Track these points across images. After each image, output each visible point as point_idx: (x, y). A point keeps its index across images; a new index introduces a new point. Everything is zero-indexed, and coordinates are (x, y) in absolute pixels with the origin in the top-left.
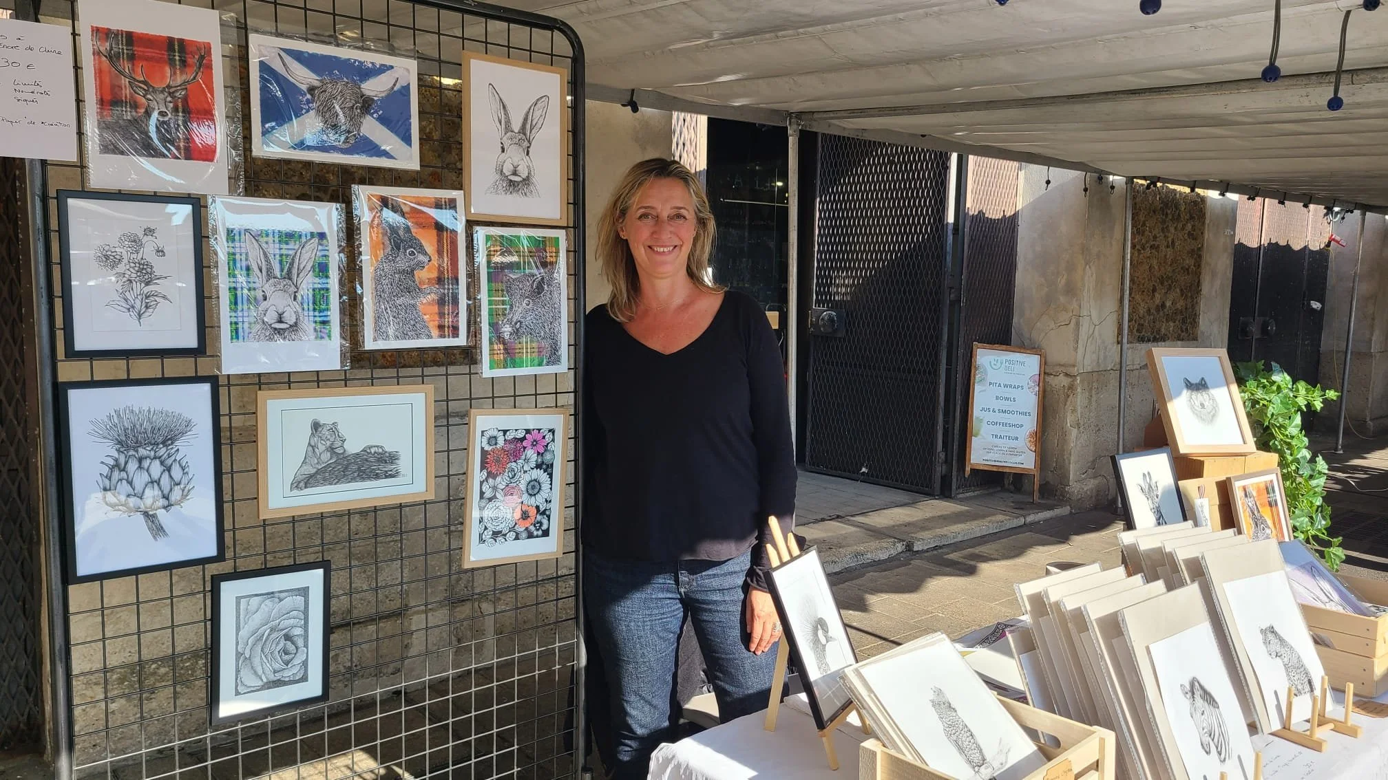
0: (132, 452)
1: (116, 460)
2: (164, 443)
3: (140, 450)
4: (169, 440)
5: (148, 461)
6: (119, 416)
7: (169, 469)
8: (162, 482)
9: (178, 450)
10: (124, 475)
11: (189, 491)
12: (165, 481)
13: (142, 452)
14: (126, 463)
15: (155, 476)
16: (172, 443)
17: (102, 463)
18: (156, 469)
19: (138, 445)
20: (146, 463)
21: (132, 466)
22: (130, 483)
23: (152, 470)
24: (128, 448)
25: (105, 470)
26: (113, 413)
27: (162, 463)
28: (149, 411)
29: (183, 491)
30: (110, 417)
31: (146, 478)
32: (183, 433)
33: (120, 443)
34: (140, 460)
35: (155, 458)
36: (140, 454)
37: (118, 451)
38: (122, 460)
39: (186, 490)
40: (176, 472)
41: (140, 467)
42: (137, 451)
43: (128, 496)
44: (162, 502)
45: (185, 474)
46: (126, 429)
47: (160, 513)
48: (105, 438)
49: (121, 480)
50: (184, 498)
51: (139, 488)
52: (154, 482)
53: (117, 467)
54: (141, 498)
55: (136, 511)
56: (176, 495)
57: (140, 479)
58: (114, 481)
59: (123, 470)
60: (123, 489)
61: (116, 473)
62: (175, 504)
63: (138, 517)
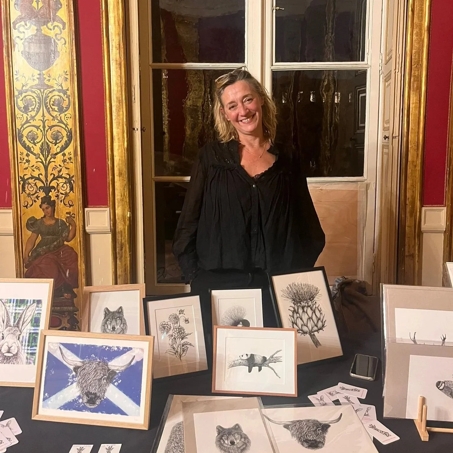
0: (299, 304)
1: (294, 308)
2: (310, 299)
4: (312, 298)
5: (306, 308)
6: (291, 287)
7: (314, 312)
8: (313, 318)
9: (316, 302)
10: (298, 315)
11: (324, 322)
12: (314, 317)
14: (298, 309)
15: (310, 315)
16: (313, 299)
17: (289, 310)
18: (310, 312)
19: (300, 301)
20: (305, 309)
21: (300, 311)
22: (301, 319)
23: (308, 313)
24: (297, 302)
25: (291, 314)
26: (289, 286)
27: (311, 309)
28: (301, 284)
29: (322, 322)
30: (288, 288)
31: (307, 317)
32: (316, 294)
33: (294, 300)
34: (303, 308)
35: (308, 306)
36: (302, 305)
37: (294, 303)
38: (296, 308)
39: (323, 322)
40: (318, 314)
41: (303, 311)
42: (301, 304)
43: (302, 325)
44: (315, 328)
45: (321, 314)
46: (295, 293)
47: (316, 333)
48: (288, 298)
49: (297, 318)
50: (323, 326)
51: (305, 322)
52: (310, 318)
53: (295, 311)
54: (307, 326)
55: (306, 333)
56: (320, 324)
57: (305, 317)
58: (295, 319)
59: (297, 313)
60: (299, 322)
61: (295, 314)
62: (321, 329)
63: (308, 336)
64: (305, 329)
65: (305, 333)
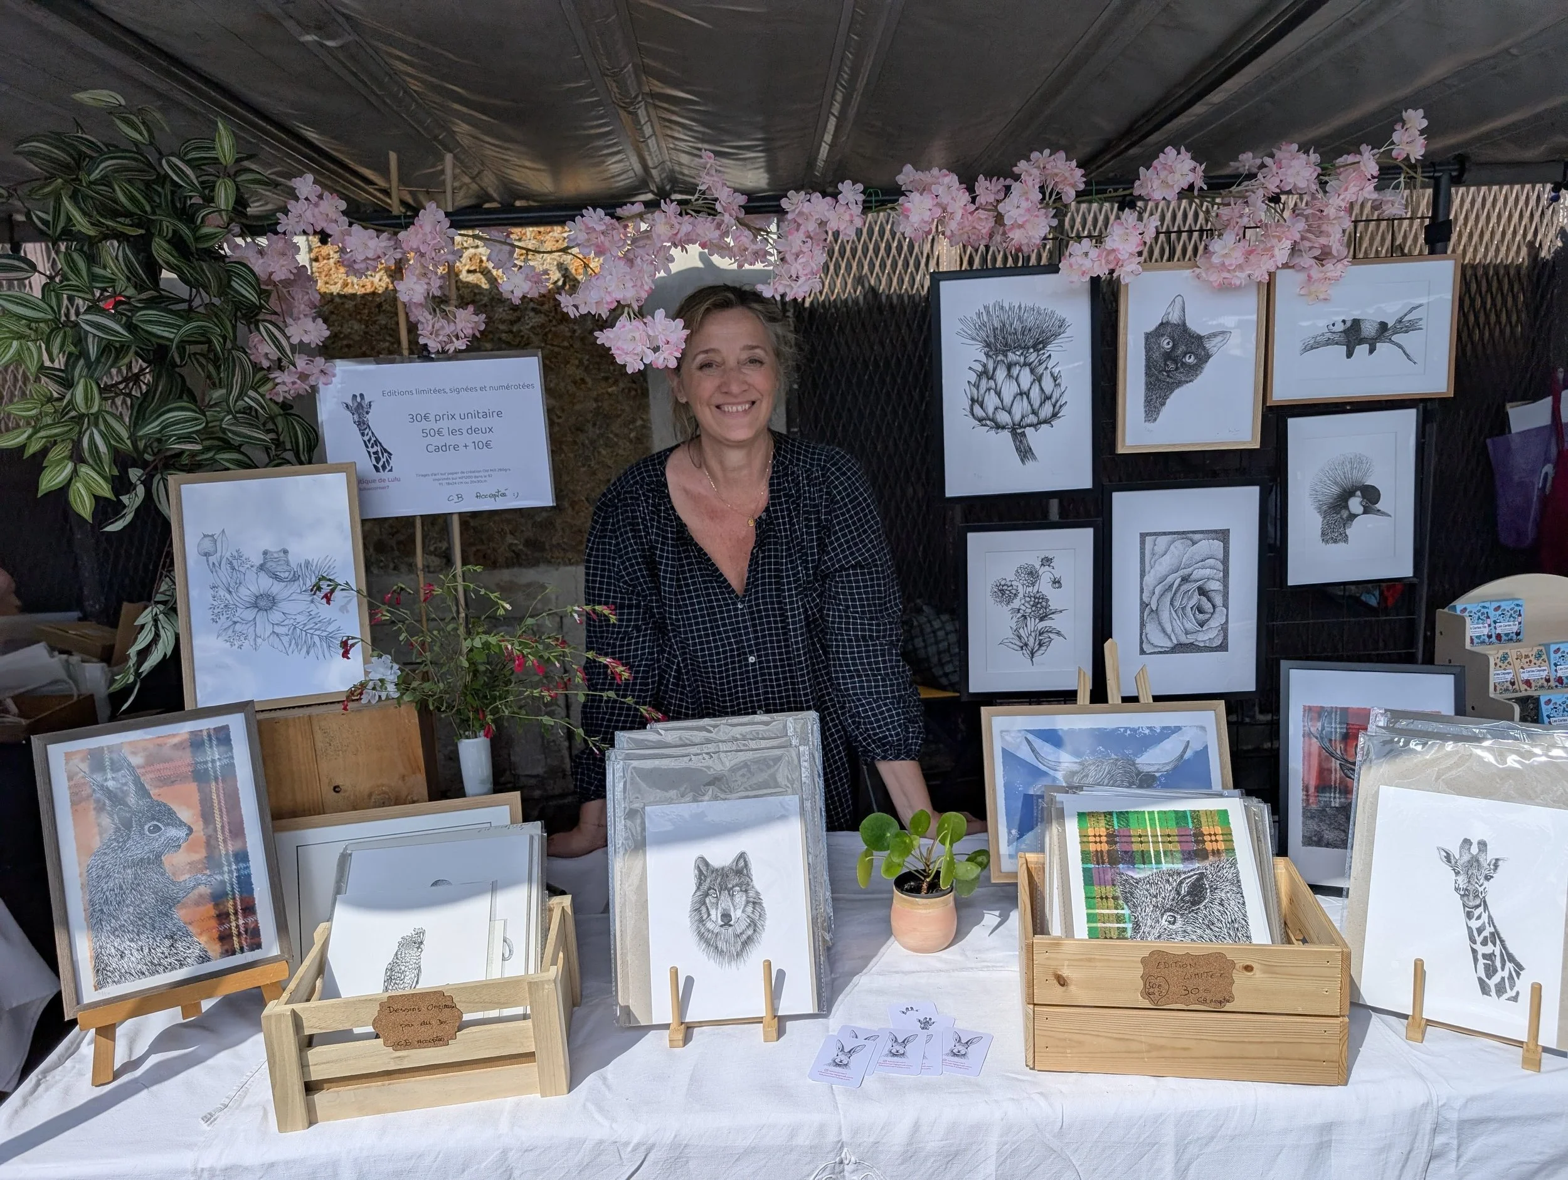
0: (1000, 357)
1: (985, 366)
2: (1034, 347)
3: (1010, 354)
4: (1040, 344)
5: (1018, 368)
6: (988, 312)
7: (1039, 379)
8: (1032, 395)
9: (1050, 356)
10: (992, 383)
11: (1061, 406)
12: (1035, 393)
13: (1012, 357)
14: (995, 369)
15: (1025, 386)
16: (1044, 347)
17: (970, 368)
18: (1026, 377)
19: (1007, 348)
20: (1015, 371)
21: (1001, 374)
22: (999, 394)
23: (1022, 379)
24: (997, 352)
25: (973, 378)
26: (982, 310)
27: (1032, 371)
28: (1020, 307)
29: (1054, 406)
30: (979, 315)
31: (1015, 389)
32: (1056, 335)
33: (988, 345)
34: (1009, 367)
35: (1025, 364)
36: (1009, 359)
37: (987, 355)
38: (991, 366)
39: (1058, 405)
40: (1048, 384)
41: (1009, 376)
42: (1006, 356)
43: (996, 409)
44: (1032, 419)
45: (1057, 385)
46: (995, 329)
47: (1029, 431)
48: (973, 339)
49: (989, 389)
50: (1055, 415)
51: (1007, 400)
52: (1024, 394)
53: (985, 374)
54: (1010, 413)
55: (1003, 428)
56: (1047, 410)
57: (1009, 390)
58: (982, 391)
59: (991, 378)
60: (991, 401)
61: (984, 381)
62: (1046, 422)
63: (1006, 435)
64: (1003, 417)
65: (999, 427)
